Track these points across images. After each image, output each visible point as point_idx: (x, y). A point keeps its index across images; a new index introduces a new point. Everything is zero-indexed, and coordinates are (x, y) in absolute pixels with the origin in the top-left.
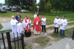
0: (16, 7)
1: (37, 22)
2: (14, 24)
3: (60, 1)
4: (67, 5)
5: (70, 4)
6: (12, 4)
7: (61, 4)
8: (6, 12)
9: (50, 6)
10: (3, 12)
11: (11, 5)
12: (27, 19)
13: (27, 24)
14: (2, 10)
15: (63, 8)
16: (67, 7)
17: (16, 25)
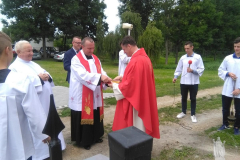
0: (41, 44)
3: (186, 23)
4: (210, 34)
5: (217, 30)
9: (156, 35)
12: (88, 57)
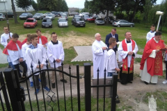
0: (106, 15)
1: (154, 51)
2: (98, 51)
10: (79, 26)
11: (95, 11)
12: (128, 42)
13: (126, 53)
14: (78, 22)
17: (102, 54)
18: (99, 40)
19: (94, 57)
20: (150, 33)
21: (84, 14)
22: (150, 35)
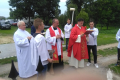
0: (28, 20)
1: (79, 36)
3: (101, 9)
4: (113, 15)
5: (117, 13)
6: (21, 15)
7: (102, 14)
8: (9, 29)
10: (4, 29)
11: (19, 17)
12: (55, 29)
14: (4, 26)
15: (106, 20)
16: (114, 18)
17: (28, 44)
18: (23, 29)
19: (18, 49)
20: (66, 25)
21: (10, 20)
22: (67, 27)
